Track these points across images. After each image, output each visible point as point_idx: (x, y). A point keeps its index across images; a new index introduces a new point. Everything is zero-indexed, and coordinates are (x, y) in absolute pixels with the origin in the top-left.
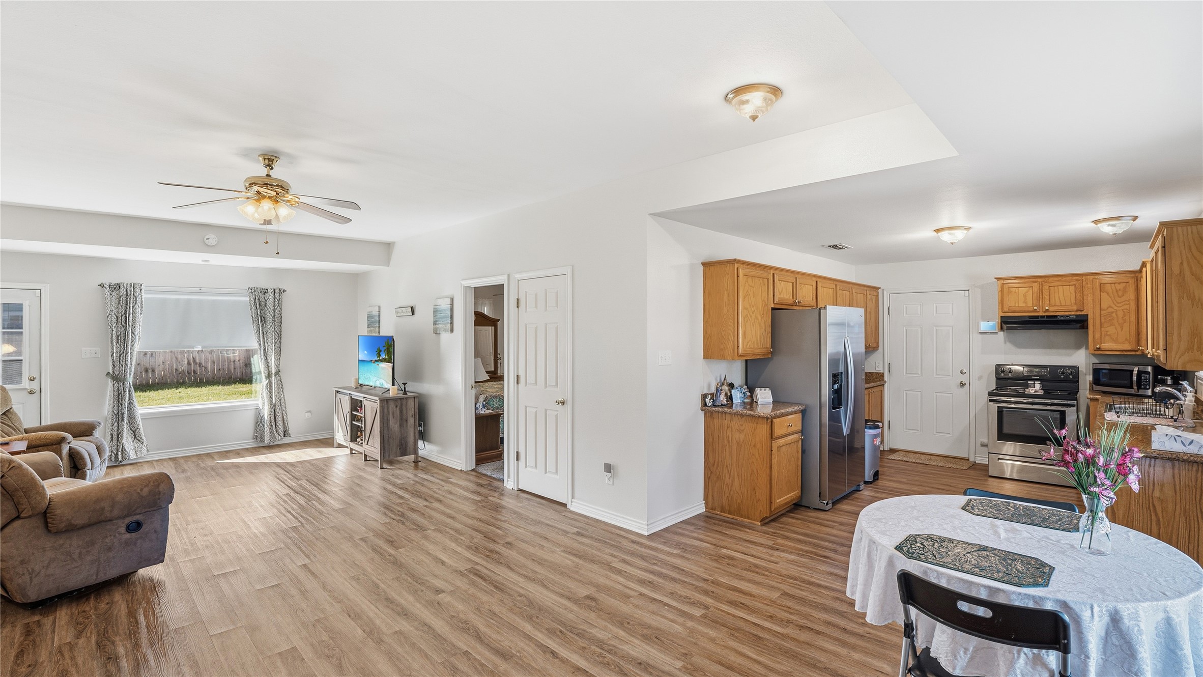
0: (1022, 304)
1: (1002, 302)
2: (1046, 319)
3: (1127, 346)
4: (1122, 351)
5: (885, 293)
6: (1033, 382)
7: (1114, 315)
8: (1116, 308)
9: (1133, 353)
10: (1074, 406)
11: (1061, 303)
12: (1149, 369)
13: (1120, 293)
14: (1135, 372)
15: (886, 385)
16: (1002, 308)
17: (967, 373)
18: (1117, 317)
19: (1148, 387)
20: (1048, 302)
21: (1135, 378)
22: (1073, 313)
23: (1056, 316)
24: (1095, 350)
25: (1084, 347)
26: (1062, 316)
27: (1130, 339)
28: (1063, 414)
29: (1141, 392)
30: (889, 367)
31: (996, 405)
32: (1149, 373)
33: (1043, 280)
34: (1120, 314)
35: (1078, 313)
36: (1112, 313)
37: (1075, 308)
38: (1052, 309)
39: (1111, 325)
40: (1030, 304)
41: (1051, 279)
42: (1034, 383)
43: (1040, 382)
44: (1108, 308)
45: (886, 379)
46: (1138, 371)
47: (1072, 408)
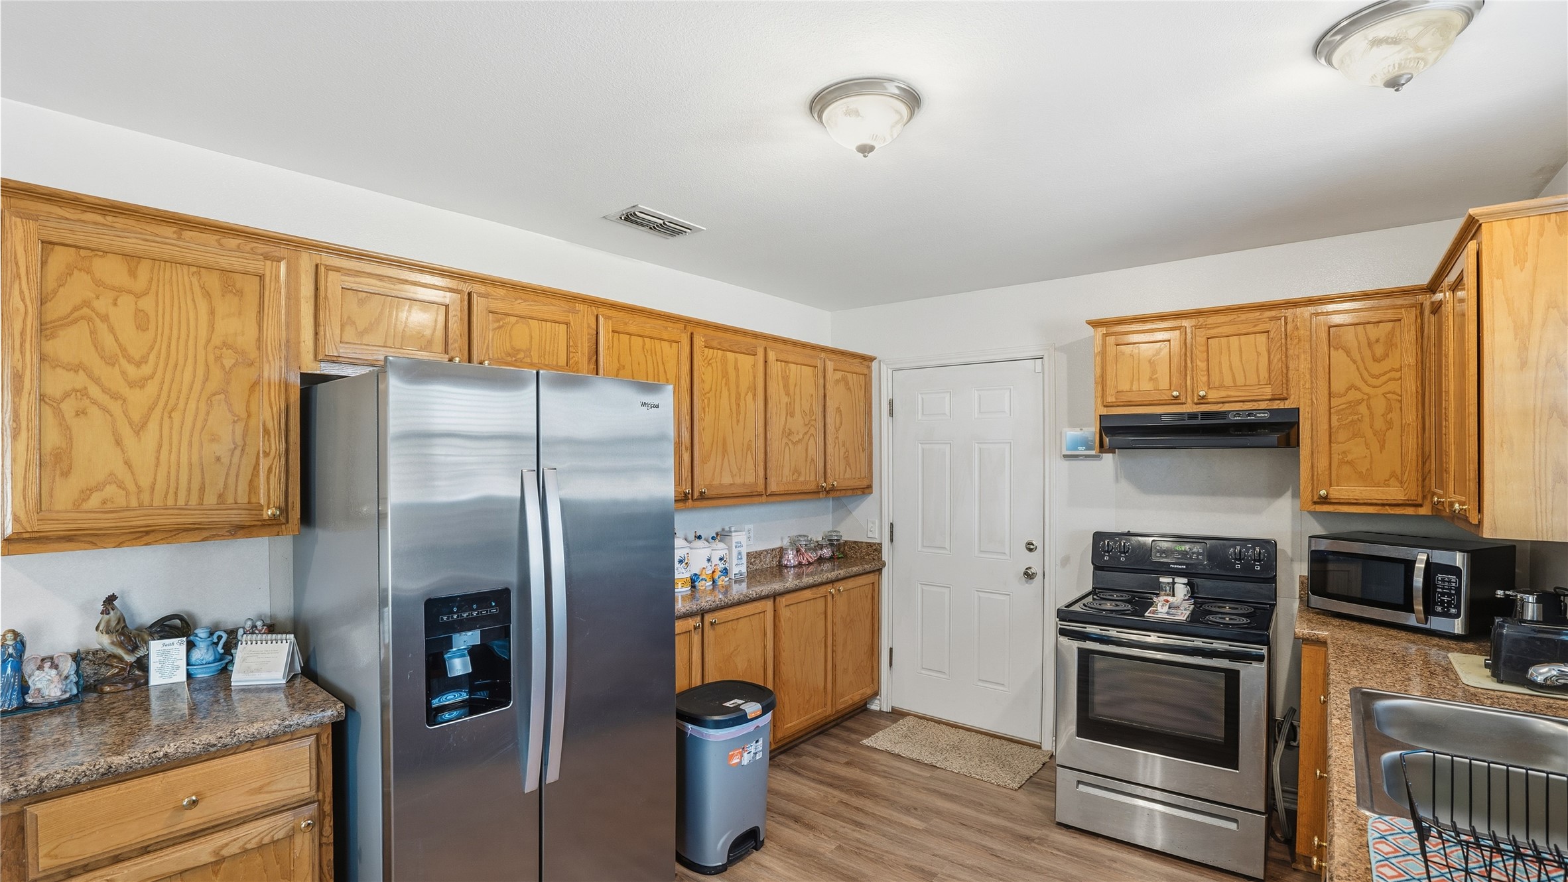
0: (1146, 386)
1: (1102, 382)
2: (1198, 422)
3: (1395, 493)
4: (1383, 505)
5: (884, 367)
6: (1170, 580)
7: (1363, 409)
8: (1366, 389)
9: (1410, 511)
10: (1260, 658)
11: (1234, 380)
12: (1459, 559)
13: (1379, 350)
14: (1420, 566)
15: (885, 571)
16: (1102, 397)
17: (1040, 549)
18: (1371, 414)
19: (1453, 611)
20: (1205, 379)
21: (1418, 581)
22: (1263, 405)
23: (1223, 414)
24: (1315, 503)
25: (1289, 493)
26: (1238, 413)
27: (1403, 473)
28: (1232, 678)
29: (1436, 623)
30: (892, 532)
31: (1075, 645)
32: (1456, 571)
33: (1193, 322)
34: (1379, 405)
35: (1277, 405)
36: (1359, 402)
37: (1268, 391)
38: (1213, 395)
39: (1355, 436)
40: (1164, 384)
41: (1212, 320)
42: (1174, 583)
43: (1185, 580)
44: (1349, 389)
45: (885, 557)
46: (1428, 563)
47: (1255, 665)
